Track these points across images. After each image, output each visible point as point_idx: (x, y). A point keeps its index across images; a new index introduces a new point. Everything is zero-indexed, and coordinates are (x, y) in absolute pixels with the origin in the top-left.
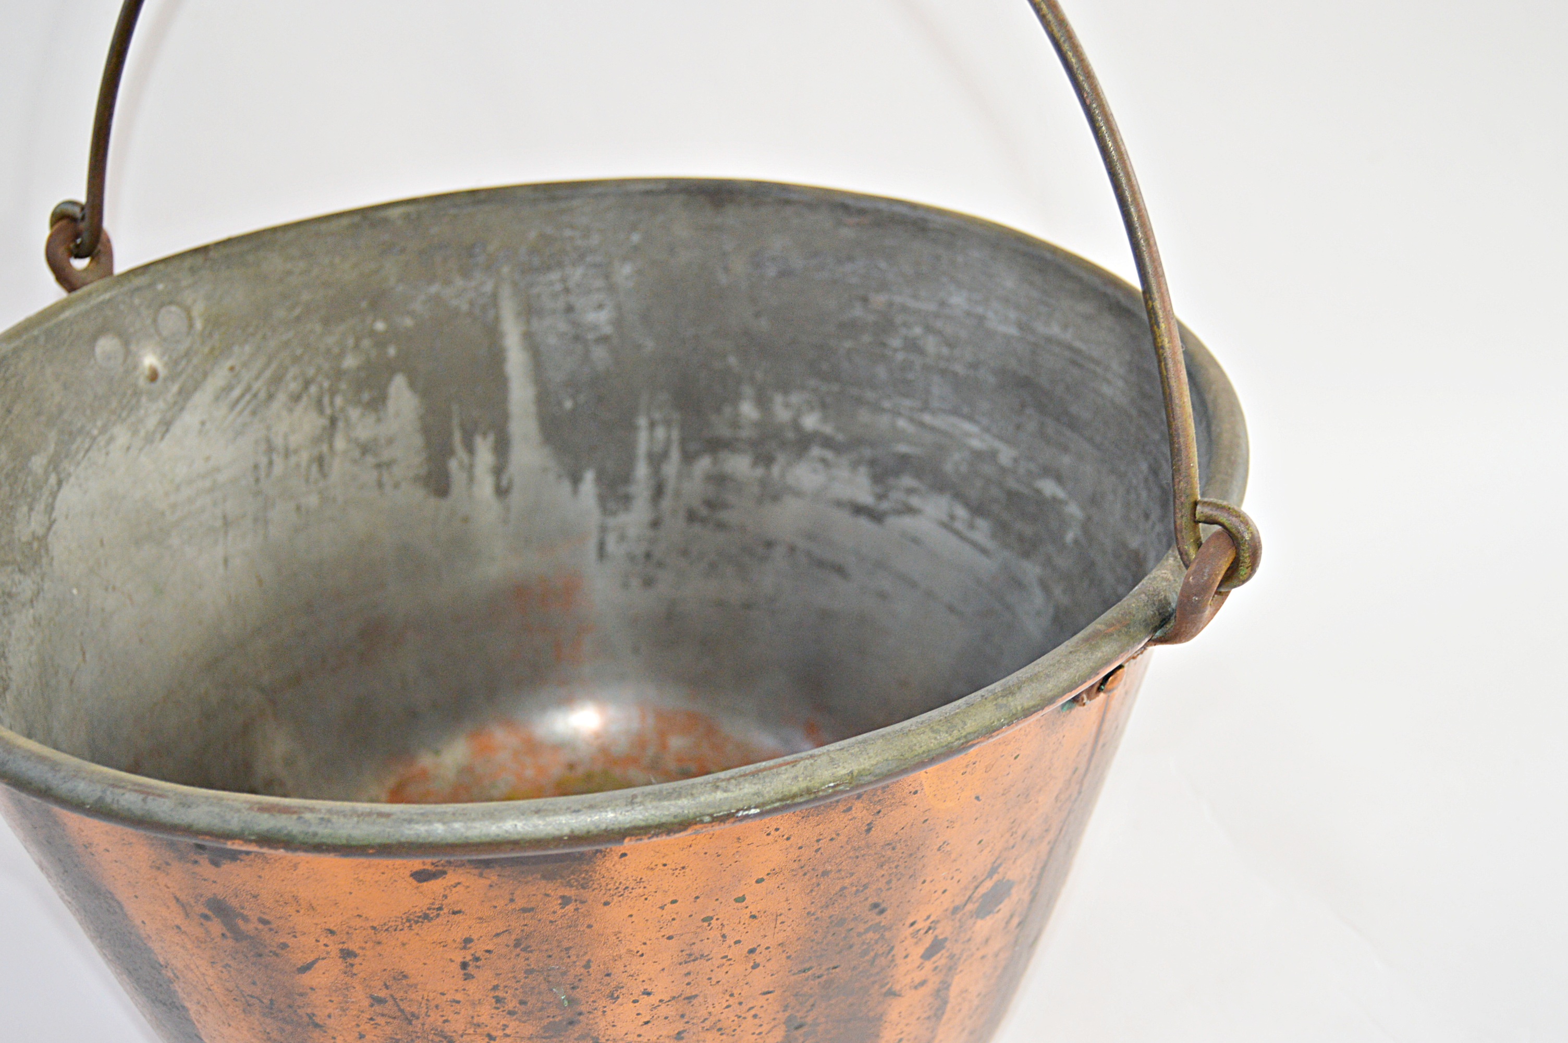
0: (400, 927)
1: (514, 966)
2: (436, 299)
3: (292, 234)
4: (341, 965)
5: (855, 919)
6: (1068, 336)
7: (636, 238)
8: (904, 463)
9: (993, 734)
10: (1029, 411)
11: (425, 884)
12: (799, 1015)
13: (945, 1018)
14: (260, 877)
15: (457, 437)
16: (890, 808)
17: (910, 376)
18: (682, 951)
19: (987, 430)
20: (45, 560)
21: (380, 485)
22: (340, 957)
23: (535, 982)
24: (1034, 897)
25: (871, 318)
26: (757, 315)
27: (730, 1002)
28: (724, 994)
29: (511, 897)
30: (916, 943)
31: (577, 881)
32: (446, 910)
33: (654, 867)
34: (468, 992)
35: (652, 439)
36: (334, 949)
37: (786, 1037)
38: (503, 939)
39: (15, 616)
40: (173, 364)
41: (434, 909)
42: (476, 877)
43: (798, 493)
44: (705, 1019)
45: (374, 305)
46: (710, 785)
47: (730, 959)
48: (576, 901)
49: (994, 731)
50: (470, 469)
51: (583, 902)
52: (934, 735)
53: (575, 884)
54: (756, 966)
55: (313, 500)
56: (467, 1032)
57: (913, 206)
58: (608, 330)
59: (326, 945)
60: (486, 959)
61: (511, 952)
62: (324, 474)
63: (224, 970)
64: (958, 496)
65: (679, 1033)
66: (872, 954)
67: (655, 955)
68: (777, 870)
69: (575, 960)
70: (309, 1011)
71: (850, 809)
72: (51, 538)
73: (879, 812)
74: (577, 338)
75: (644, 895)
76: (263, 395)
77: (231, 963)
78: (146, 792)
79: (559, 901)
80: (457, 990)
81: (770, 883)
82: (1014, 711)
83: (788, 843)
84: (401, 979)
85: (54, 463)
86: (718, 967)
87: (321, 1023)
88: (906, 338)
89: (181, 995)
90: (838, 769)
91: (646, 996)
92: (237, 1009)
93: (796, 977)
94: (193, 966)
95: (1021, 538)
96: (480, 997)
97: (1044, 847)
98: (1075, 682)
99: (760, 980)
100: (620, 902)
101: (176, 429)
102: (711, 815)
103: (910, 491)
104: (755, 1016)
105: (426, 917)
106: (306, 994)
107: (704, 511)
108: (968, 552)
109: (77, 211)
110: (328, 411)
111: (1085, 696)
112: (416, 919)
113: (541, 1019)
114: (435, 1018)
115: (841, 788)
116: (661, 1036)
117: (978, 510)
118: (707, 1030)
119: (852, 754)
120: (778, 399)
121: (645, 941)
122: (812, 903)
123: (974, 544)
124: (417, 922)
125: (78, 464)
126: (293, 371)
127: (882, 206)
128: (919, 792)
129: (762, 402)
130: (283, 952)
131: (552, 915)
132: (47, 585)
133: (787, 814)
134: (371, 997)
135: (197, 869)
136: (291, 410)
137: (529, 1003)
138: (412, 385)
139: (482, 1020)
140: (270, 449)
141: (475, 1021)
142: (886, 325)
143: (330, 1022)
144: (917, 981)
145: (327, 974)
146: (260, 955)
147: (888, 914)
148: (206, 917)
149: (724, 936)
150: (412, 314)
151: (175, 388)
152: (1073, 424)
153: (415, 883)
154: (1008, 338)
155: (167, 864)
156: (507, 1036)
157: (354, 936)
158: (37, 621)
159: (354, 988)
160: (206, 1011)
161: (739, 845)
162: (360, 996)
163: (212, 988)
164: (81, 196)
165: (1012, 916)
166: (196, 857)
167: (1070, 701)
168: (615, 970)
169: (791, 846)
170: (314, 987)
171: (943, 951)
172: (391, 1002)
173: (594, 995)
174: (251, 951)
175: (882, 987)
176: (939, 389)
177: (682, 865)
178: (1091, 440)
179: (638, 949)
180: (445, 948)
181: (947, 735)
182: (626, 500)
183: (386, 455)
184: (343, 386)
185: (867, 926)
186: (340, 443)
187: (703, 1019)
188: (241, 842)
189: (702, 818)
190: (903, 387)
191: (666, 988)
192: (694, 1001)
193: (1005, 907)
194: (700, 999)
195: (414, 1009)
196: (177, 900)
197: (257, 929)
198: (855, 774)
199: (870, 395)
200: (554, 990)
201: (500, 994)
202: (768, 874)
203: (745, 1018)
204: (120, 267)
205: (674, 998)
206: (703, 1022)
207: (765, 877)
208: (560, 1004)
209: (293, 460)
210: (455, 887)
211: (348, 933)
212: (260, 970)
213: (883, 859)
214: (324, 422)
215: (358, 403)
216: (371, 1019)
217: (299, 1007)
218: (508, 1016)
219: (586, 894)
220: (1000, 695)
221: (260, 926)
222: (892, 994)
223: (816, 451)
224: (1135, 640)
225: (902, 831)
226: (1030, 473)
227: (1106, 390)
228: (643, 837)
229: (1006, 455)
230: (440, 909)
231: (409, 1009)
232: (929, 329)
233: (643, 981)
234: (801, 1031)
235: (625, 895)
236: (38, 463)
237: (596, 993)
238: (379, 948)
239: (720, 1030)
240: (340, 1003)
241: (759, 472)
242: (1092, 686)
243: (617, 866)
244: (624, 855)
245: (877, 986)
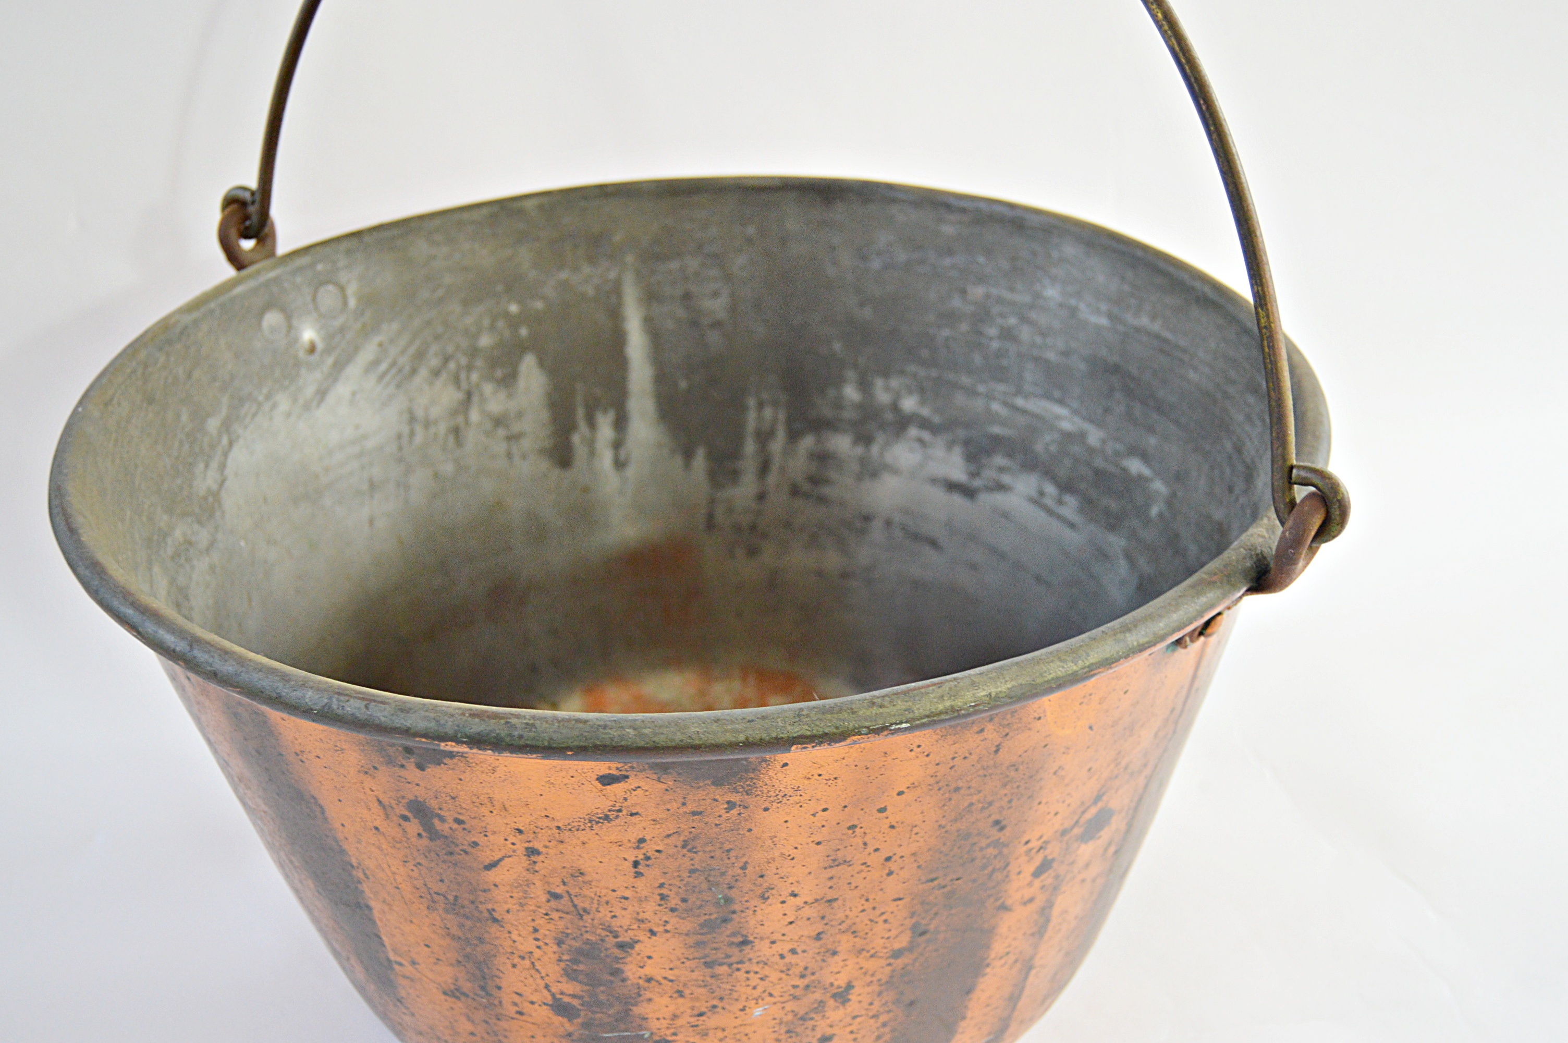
0: (583, 827)
1: (680, 866)
2: (564, 286)
3: (437, 222)
4: (525, 862)
5: (979, 834)
6: (1156, 327)
7: (751, 230)
8: (996, 444)
9: (1112, 666)
10: (1118, 395)
11: (608, 787)
12: (924, 922)
13: (1046, 936)
14: (461, 780)
15: (580, 413)
16: (1017, 732)
17: (1005, 362)
18: (828, 856)
19: (1076, 412)
20: (218, 514)
21: (509, 455)
22: (525, 855)
23: (697, 882)
24: (1130, 827)
25: (969, 309)
26: (862, 305)
27: (865, 907)
28: (860, 898)
29: (683, 800)
30: (1029, 861)
31: (743, 787)
32: (624, 812)
33: (811, 777)
34: (637, 890)
35: (760, 418)
36: (520, 848)
37: (911, 942)
38: (673, 839)
39: (195, 562)
40: (329, 337)
41: (614, 811)
42: (654, 782)
43: (895, 471)
44: (843, 922)
45: (509, 289)
46: (867, 701)
47: (869, 866)
48: (740, 806)
49: (1113, 663)
50: (591, 443)
51: (746, 807)
52: (1062, 664)
53: (741, 790)
54: (890, 873)
55: (448, 468)
56: (631, 927)
57: (1012, 206)
58: (722, 315)
59: (513, 844)
60: (655, 858)
61: (678, 852)
62: (459, 443)
63: (415, 868)
64: (1048, 474)
65: (819, 934)
66: (990, 868)
67: (805, 859)
68: (916, 784)
69: (734, 861)
70: (490, 906)
71: (982, 731)
72: (223, 494)
73: (1007, 735)
74: (694, 324)
75: (800, 802)
76: (407, 369)
77: (423, 861)
78: (369, 700)
79: (726, 806)
80: (626, 887)
81: (909, 796)
82: (1131, 646)
83: (927, 759)
84: (578, 876)
85: (226, 425)
86: (858, 873)
87: (499, 918)
88: (1002, 328)
89: (368, 894)
90: (978, 691)
91: (792, 898)
92: (421, 906)
93: (924, 885)
94: (385, 866)
95: (1107, 513)
96: (647, 894)
97: (1141, 781)
98: (1183, 623)
99: (893, 886)
100: (778, 808)
101: (331, 399)
102: (868, 728)
103: (1001, 470)
104: (886, 921)
105: (607, 818)
106: (489, 890)
107: (806, 487)
108: (1056, 527)
109: (247, 196)
110: (464, 385)
111: (1187, 639)
112: (597, 820)
113: (699, 916)
114: (604, 914)
115: (981, 707)
116: (802, 936)
117: (1066, 487)
118: (843, 932)
119: (990, 678)
120: (879, 383)
121: (796, 846)
122: (944, 816)
123: (1062, 519)
124: (597, 823)
125: (246, 427)
126: (434, 348)
127: (982, 205)
128: (1042, 718)
129: (865, 386)
130: (473, 850)
131: (718, 818)
132: (220, 536)
133: (927, 732)
134: (549, 892)
135: (403, 772)
136: (431, 384)
137: (690, 902)
138: (541, 363)
139: (645, 916)
140: (412, 419)
141: (640, 917)
142: (982, 315)
143: (507, 917)
144: (1026, 897)
145: (511, 872)
146: (451, 854)
147: (1007, 832)
148: (405, 818)
149: (865, 844)
150: (544, 298)
151: (330, 361)
152: (1160, 408)
153: (599, 786)
154: (1098, 328)
155: (375, 768)
156: (667, 931)
157: (540, 835)
158: (212, 568)
159: (534, 884)
160: (390, 909)
161: (885, 759)
162: (539, 893)
163: (400, 886)
164: (253, 183)
165: (1110, 844)
166: (404, 762)
167: (1173, 643)
168: (768, 872)
169: (930, 762)
170: (497, 884)
171: (1050, 871)
172: (566, 898)
173: (747, 895)
174: (443, 849)
175: (997, 900)
176: (1030, 375)
177: (835, 776)
178: (1177, 423)
179: (790, 853)
180: (620, 848)
181: (1072, 665)
182: (735, 476)
183: (516, 428)
184: (479, 363)
185: (989, 841)
186: (475, 416)
187: (839, 921)
188: (453, 744)
189: (860, 730)
190: (998, 373)
191: (811, 891)
192: (835, 904)
193: (1106, 834)
194: (840, 902)
195: (587, 905)
196: (379, 801)
197: (451, 829)
198: (993, 695)
199: (965, 380)
200: (713, 889)
201: (664, 891)
202: (908, 788)
203: (877, 922)
204: (282, 248)
205: (817, 900)
206: (840, 924)
207: (906, 790)
208: (717, 903)
209: (433, 430)
210: (634, 790)
211: (534, 833)
212: (449, 867)
213: (1007, 779)
214: (460, 396)
215: (490, 378)
216: (547, 914)
217: (481, 902)
218: (670, 913)
219: (750, 800)
220: (1119, 631)
221: (455, 826)
222: (1004, 908)
223: (913, 432)
224: (1235, 587)
225: (1025, 754)
226: (1117, 454)
227: (1192, 375)
228: (808, 746)
229: (1095, 437)
230: (620, 811)
231: (582, 904)
232: (1024, 319)
233: (792, 883)
234: (924, 938)
235: (783, 802)
236: (213, 424)
237: (750, 892)
238: (561, 846)
239: (854, 932)
240: (520, 899)
241: (859, 450)
242: (1194, 630)
243: (778, 775)
244: (785, 765)
245: (992, 900)
